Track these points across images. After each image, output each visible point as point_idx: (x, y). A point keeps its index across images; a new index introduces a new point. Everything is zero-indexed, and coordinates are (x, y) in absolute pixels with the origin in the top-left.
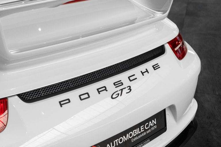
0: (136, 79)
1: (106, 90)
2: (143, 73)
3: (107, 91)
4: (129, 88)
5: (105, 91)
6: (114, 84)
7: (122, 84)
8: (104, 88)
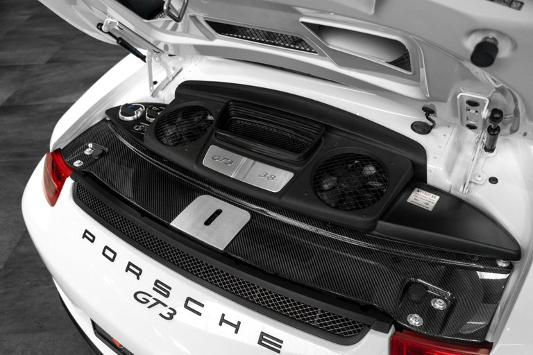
0: (199, 314)
1: (138, 276)
2: (223, 320)
3: (138, 278)
4: (172, 312)
5: (135, 276)
6: (157, 281)
7: (167, 296)
8: (138, 272)
